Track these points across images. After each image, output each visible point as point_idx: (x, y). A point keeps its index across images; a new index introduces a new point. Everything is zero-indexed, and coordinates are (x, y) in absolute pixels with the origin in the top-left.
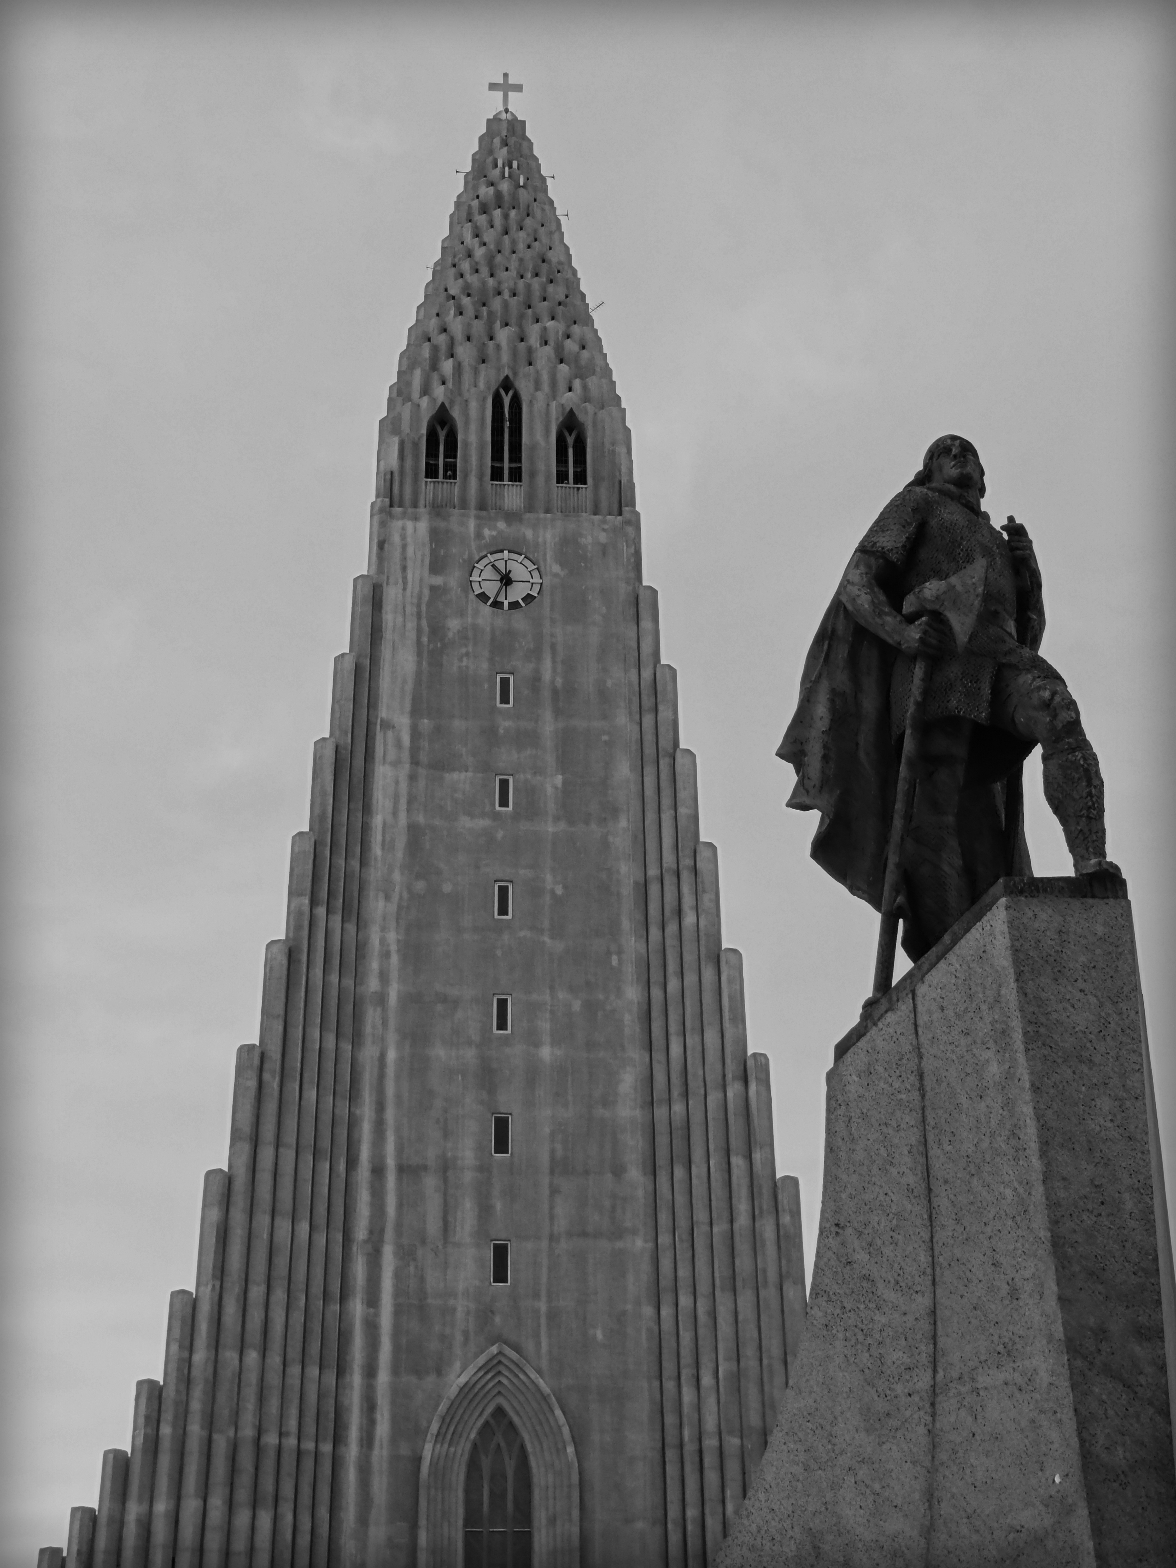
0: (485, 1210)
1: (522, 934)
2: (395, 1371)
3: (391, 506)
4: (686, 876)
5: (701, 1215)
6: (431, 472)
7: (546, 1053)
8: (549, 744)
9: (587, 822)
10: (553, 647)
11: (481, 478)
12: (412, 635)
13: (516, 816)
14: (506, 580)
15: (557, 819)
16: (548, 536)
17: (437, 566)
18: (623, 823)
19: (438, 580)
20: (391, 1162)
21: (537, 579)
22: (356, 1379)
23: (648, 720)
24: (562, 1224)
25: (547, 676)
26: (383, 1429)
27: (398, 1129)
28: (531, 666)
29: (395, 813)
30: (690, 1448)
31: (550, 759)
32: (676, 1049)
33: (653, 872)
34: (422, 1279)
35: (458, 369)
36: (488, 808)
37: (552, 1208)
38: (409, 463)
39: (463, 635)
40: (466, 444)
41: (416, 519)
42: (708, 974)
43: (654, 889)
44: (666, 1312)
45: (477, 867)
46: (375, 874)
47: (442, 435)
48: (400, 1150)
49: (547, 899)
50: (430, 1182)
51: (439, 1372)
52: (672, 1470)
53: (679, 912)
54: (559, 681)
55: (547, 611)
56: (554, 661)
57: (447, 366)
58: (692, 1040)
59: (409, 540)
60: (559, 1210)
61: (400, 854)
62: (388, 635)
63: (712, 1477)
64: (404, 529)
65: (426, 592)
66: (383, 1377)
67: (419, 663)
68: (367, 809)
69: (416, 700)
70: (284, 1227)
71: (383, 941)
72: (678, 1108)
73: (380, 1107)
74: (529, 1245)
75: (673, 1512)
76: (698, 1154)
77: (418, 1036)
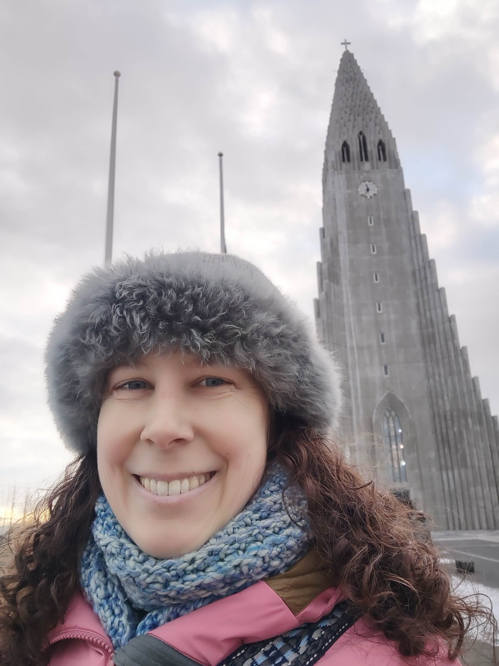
0: (381, 357)
1: (382, 286)
2: (363, 398)
3: (335, 170)
4: (427, 269)
5: (440, 357)
6: (344, 161)
7: (392, 317)
8: (384, 235)
9: (397, 255)
10: (383, 208)
12: (344, 207)
13: (377, 255)
14: (368, 190)
15: (388, 255)
16: (378, 176)
17: (349, 187)
18: (406, 255)
19: (349, 191)
20: (355, 346)
21: (376, 189)
22: (353, 400)
23: (411, 227)
24: (401, 360)
25: (382, 216)
26: (361, 411)
27: (356, 338)
28: (377, 214)
29: (346, 257)
30: (442, 415)
31: (385, 239)
32: (428, 314)
33: (417, 268)
34: (367, 375)
35: (348, 130)
36: (370, 253)
37: (398, 356)
39: (358, 206)
40: (352, 151)
41: (341, 174)
42: (437, 294)
43: (417, 273)
44: (431, 381)
45: (369, 269)
46: (342, 272)
47: (345, 149)
48: (357, 343)
49: (388, 276)
50: (366, 351)
52: (437, 420)
53: (426, 278)
54: (385, 217)
55: (380, 198)
56: (383, 212)
57: (345, 130)
58: (433, 312)
60: (400, 357)
61: (348, 267)
63: (450, 422)
65: (347, 195)
66: (360, 399)
67: (348, 216)
69: (348, 224)
71: (346, 290)
72: (430, 330)
73: (351, 332)
74: (393, 365)
75: (438, 431)
76: (438, 341)
77: (358, 315)
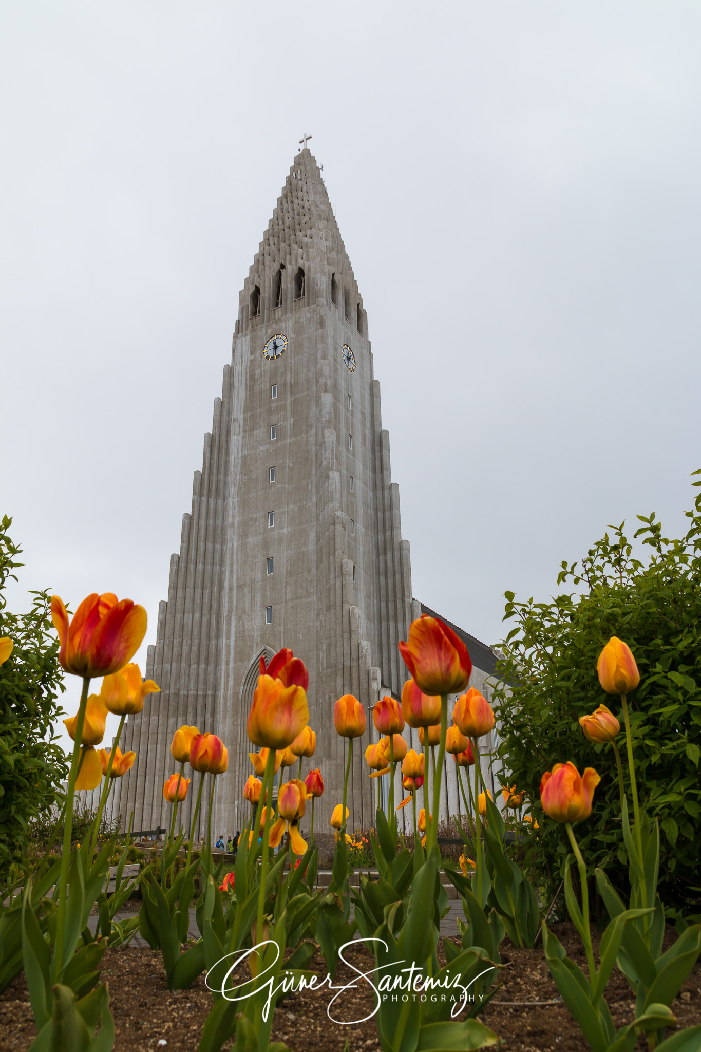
0: (264, 596)
1: (278, 486)
2: (235, 662)
7: (286, 530)
8: (288, 407)
9: (301, 435)
10: (291, 367)
11: (269, 310)
12: (244, 382)
13: (277, 440)
14: (276, 347)
15: (291, 436)
16: (290, 323)
17: (252, 351)
18: (314, 431)
19: (253, 357)
20: (235, 585)
21: (286, 343)
22: (223, 667)
24: (289, 596)
25: (288, 381)
26: (231, 683)
27: (237, 573)
28: (283, 378)
29: (238, 453)
31: (289, 413)
34: (244, 626)
36: (268, 440)
37: (286, 590)
38: (244, 314)
39: (261, 375)
40: (264, 298)
41: (246, 335)
45: (264, 465)
46: (231, 478)
47: (255, 297)
48: (237, 580)
49: (287, 470)
50: (247, 589)
51: (248, 660)
54: (293, 381)
55: (289, 355)
56: (291, 374)
59: (244, 345)
60: (288, 591)
61: (239, 468)
62: (236, 385)
64: (242, 341)
65: (249, 363)
66: (231, 665)
67: (246, 392)
68: (227, 454)
69: (245, 406)
70: (188, 617)
71: (233, 502)
73: (232, 565)
74: (278, 606)
77: (243, 536)
